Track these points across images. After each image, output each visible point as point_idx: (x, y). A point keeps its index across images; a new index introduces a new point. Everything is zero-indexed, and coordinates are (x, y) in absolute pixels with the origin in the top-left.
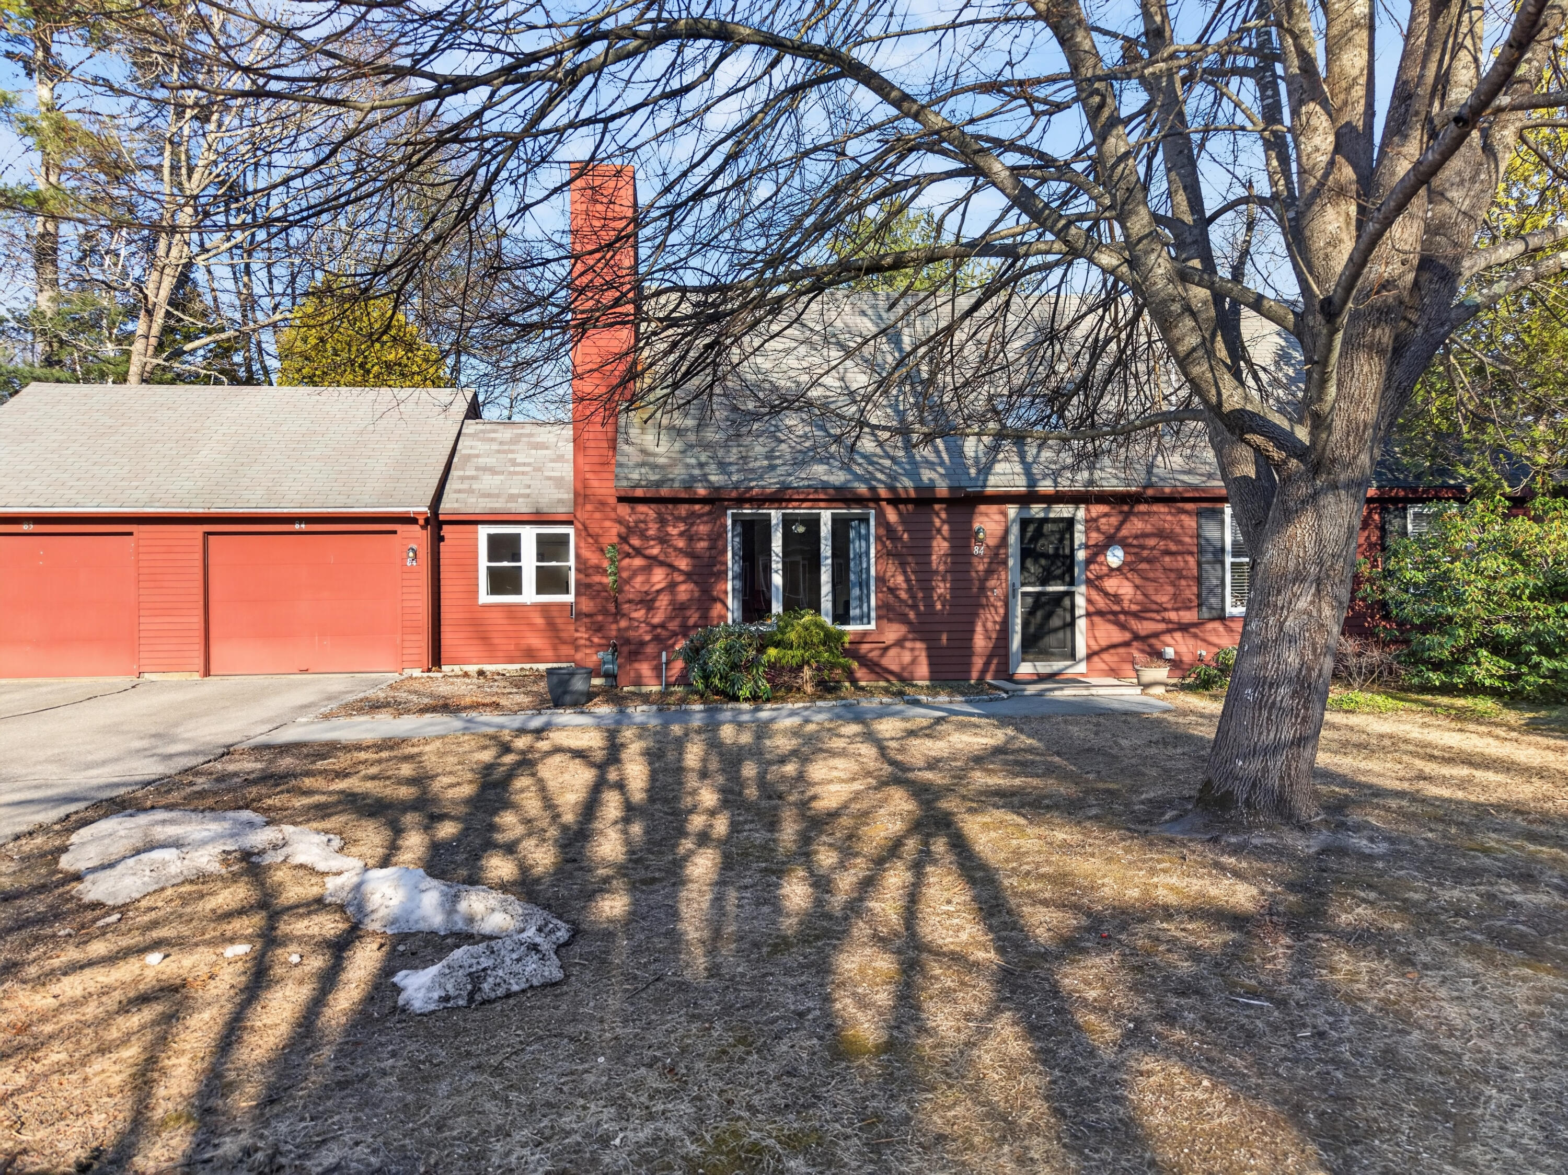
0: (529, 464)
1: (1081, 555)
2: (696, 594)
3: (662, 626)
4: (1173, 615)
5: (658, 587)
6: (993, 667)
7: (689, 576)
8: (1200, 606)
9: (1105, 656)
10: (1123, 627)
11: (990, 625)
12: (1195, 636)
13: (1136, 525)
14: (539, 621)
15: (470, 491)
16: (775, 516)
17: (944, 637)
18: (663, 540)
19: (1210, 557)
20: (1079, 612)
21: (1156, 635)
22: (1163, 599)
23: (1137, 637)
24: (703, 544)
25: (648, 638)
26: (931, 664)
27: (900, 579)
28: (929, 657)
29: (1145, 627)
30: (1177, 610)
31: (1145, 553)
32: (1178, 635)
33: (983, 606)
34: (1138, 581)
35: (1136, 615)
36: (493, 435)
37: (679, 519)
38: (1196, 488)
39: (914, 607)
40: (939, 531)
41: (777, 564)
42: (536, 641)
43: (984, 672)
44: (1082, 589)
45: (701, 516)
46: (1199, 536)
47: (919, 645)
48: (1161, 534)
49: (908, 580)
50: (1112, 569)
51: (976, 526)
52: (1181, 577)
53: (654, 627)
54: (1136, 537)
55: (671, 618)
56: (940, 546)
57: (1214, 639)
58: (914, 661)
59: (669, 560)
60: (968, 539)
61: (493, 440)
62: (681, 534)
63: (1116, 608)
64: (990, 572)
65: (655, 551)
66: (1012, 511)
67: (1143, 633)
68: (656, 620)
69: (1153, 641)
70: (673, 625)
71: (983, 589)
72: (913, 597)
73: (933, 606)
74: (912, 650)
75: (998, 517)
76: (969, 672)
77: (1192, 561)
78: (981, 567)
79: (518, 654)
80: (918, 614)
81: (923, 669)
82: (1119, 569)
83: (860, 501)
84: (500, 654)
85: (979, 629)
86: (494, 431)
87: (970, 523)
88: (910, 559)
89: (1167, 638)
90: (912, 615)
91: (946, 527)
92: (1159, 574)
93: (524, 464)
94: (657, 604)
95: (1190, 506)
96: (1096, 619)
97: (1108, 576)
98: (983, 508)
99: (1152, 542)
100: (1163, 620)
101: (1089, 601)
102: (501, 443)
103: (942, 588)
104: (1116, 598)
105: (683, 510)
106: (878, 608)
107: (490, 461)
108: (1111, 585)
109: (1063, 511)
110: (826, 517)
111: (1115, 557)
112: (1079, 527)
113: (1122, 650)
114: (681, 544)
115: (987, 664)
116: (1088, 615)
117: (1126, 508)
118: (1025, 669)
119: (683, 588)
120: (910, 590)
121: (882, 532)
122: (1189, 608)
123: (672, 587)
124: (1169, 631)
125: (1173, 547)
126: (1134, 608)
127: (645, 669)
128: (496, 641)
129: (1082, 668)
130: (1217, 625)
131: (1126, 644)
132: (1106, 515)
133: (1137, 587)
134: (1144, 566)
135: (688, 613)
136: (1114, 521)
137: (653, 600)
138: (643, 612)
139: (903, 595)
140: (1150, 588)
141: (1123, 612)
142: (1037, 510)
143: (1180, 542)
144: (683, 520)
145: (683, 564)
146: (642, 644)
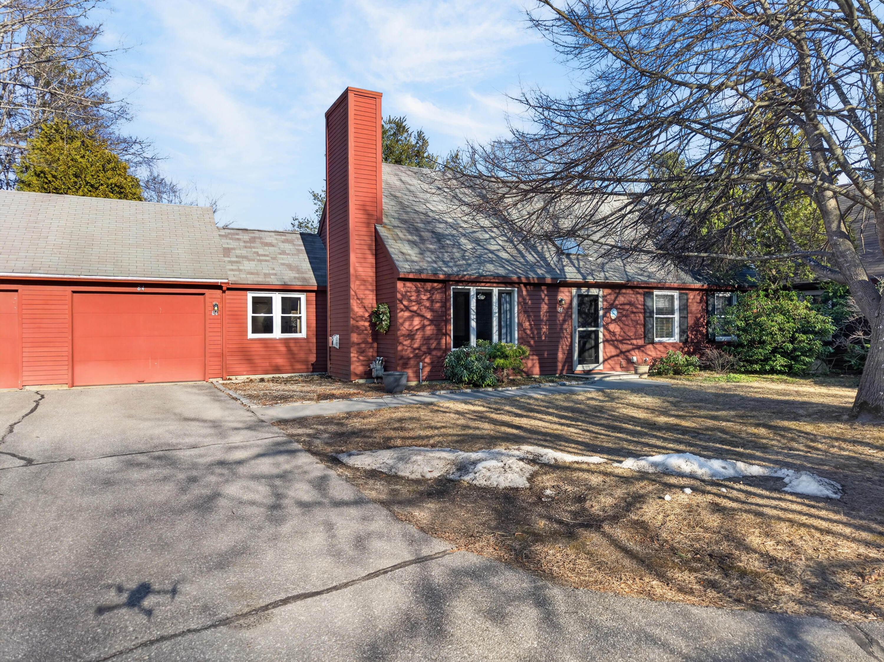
0: (267, 256)
1: (601, 313)
2: (435, 332)
3: (419, 349)
4: (635, 342)
5: (417, 327)
6: (566, 368)
7: (432, 321)
8: (645, 337)
9: (610, 361)
10: (616, 347)
11: (564, 347)
12: (643, 351)
13: (622, 299)
14: (283, 349)
15: (240, 270)
16: (473, 290)
17: (546, 353)
18: (419, 302)
19: (648, 314)
20: (601, 340)
21: (628, 351)
22: (631, 334)
23: (622, 352)
24: (438, 305)
25: (412, 355)
26: (541, 367)
27: (527, 323)
28: (540, 363)
29: (624, 348)
30: (636, 339)
31: (624, 313)
32: (637, 351)
33: (561, 338)
34: (621, 325)
35: (621, 342)
36: (237, 237)
37: (427, 291)
38: (645, 282)
39: (533, 338)
40: (543, 300)
41: (473, 316)
42: (280, 361)
43: (562, 370)
44: (601, 329)
45: (437, 289)
46: (644, 305)
47: (535, 357)
48: (630, 304)
49: (530, 325)
50: (612, 320)
51: (559, 298)
52: (637, 324)
53: (415, 349)
54: (621, 305)
55: (422, 345)
56: (544, 307)
57: (650, 353)
58: (533, 365)
59: (422, 313)
60: (556, 304)
61: (239, 239)
62: (428, 299)
63: (614, 338)
64: (564, 321)
65: (415, 308)
66: (574, 291)
67: (624, 350)
68: (416, 346)
69: (628, 354)
70: (424, 348)
71: (562, 329)
72: (533, 333)
73: (541, 337)
74: (533, 360)
75: (567, 294)
76: (556, 370)
77: (641, 316)
78: (561, 319)
79: (270, 368)
80: (535, 342)
81: (537, 370)
82: (615, 320)
83: (512, 283)
84: (260, 369)
85: (560, 349)
86: (237, 234)
87: (556, 296)
88: (531, 314)
89: (633, 353)
90: (532, 342)
91: (546, 298)
92: (630, 322)
93: (265, 255)
94: (417, 337)
95: (641, 291)
96: (606, 344)
97: (611, 323)
98: (562, 289)
99: (627, 307)
100: (631, 344)
101: (604, 335)
102: (244, 242)
103: (545, 329)
104: (613, 334)
105: (429, 285)
106: (519, 339)
107: (244, 252)
108: (612, 327)
109: (594, 291)
110: (495, 291)
111: (614, 314)
112: (600, 299)
113: (616, 358)
114: (427, 304)
115: (563, 366)
116: (604, 342)
117: (617, 291)
118: (579, 368)
119: (429, 328)
120: (531, 329)
121: (521, 299)
122: (640, 338)
123: (423, 327)
124: (633, 349)
125: (635, 310)
126: (620, 338)
127: (410, 373)
128: (257, 361)
129: (601, 367)
130: (650, 346)
131: (617, 356)
132: (610, 294)
133: (621, 328)
134: (624, 319)
135: (431, 341)
136: (613, 297)
137: (414, 335)
138: (409, 341)
139: (528, 332)
140: (626, 329)
141: (617, 340)
142: (584, 290)
143: (637, 308)
144: (429, 291)
145: (429, 315)
146: (409, 359)
